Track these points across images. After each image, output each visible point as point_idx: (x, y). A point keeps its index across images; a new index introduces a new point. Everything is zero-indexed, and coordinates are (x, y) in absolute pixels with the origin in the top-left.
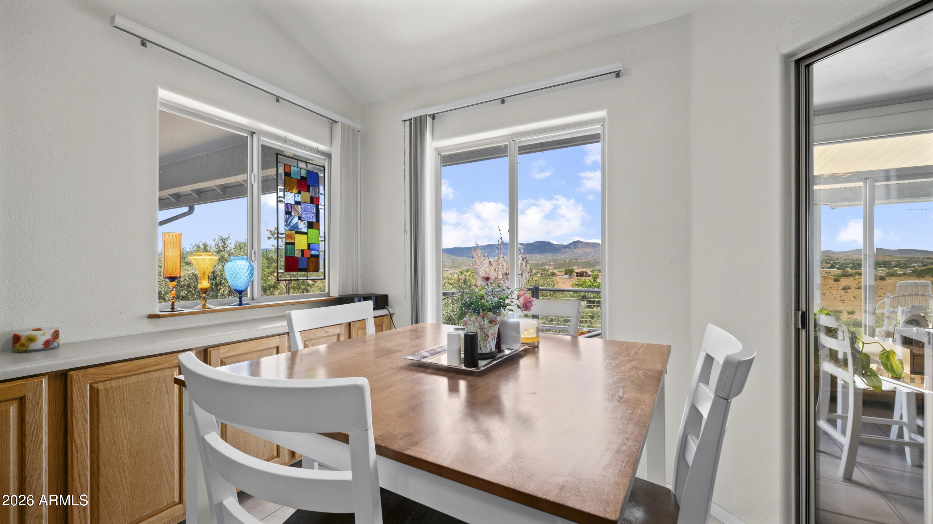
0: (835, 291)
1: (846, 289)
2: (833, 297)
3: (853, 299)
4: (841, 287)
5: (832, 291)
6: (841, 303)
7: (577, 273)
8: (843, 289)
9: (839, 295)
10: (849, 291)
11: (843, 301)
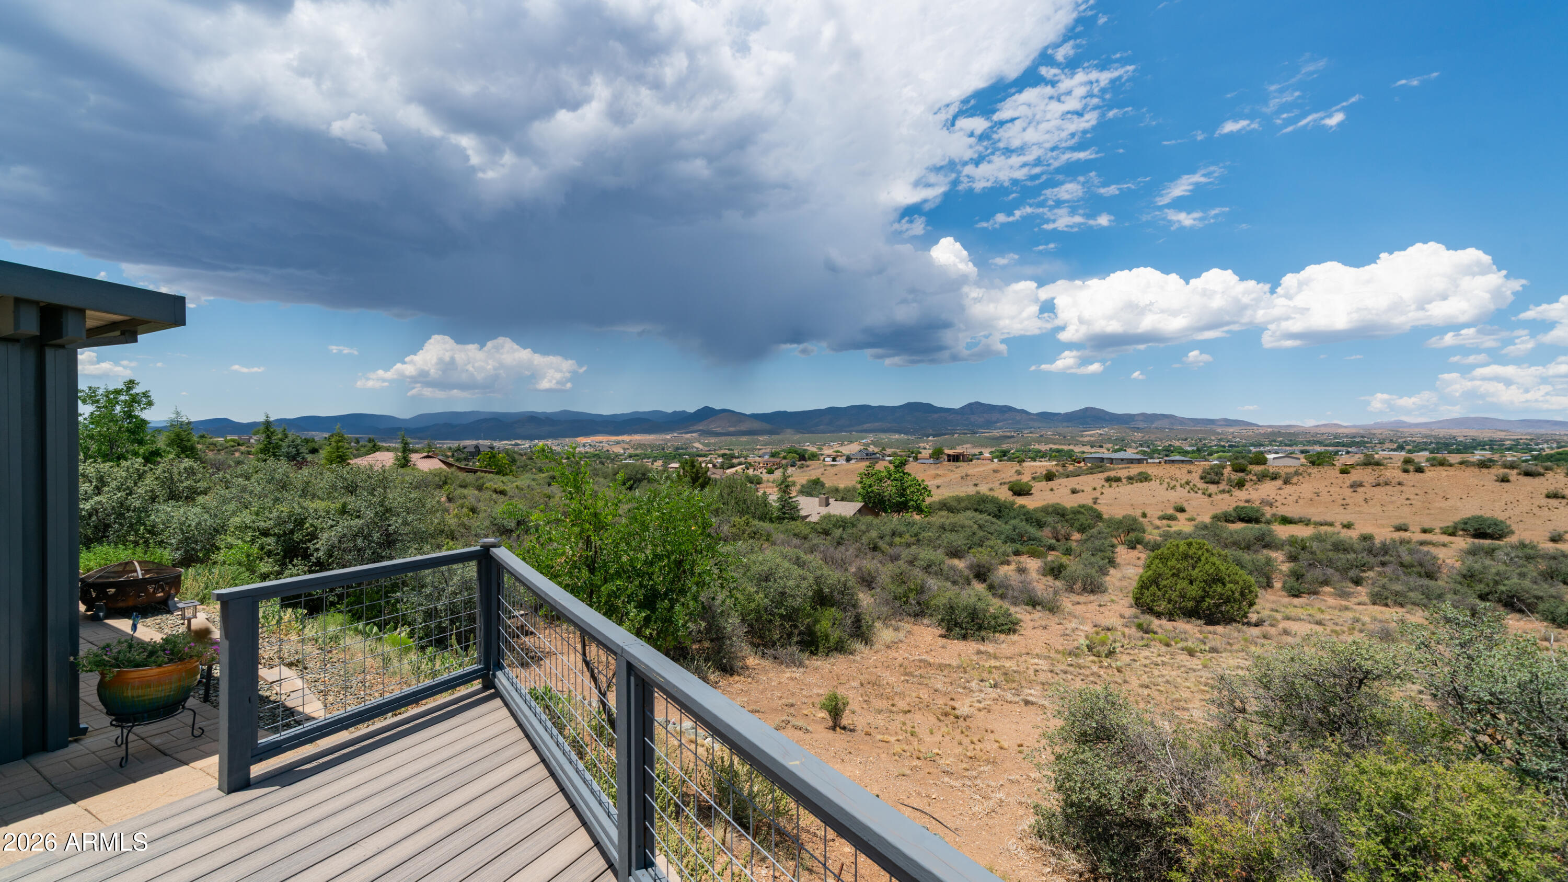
0: (1338, 489)
1: (1355, 486)
2: (1331, 499)
3: (1363, 503)
4: (1348, 483)
5: (1332, 490)
6: (1341, 509)
7: (949, 456)
8: (1352, 486)
9: (1342, 497)
10: (1360, 490)
11: (1345, 506)
